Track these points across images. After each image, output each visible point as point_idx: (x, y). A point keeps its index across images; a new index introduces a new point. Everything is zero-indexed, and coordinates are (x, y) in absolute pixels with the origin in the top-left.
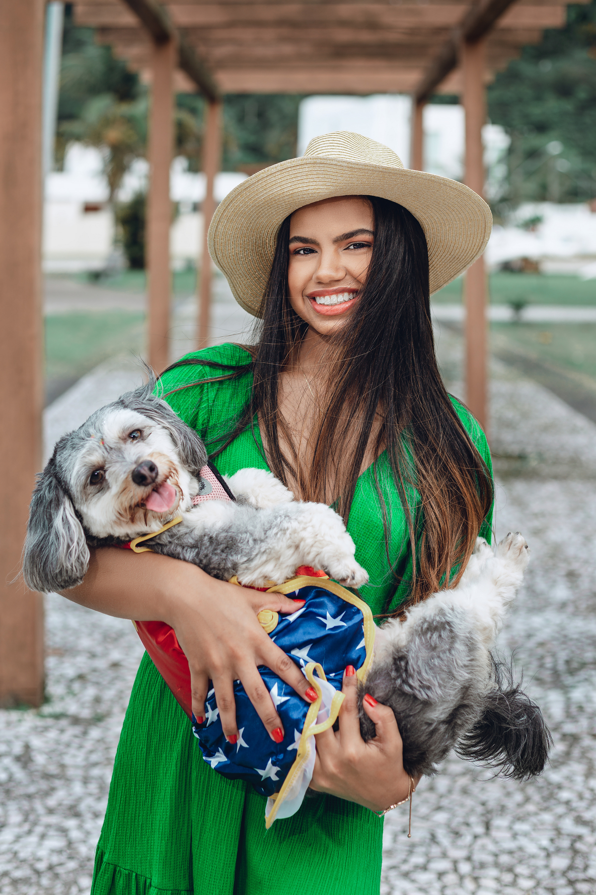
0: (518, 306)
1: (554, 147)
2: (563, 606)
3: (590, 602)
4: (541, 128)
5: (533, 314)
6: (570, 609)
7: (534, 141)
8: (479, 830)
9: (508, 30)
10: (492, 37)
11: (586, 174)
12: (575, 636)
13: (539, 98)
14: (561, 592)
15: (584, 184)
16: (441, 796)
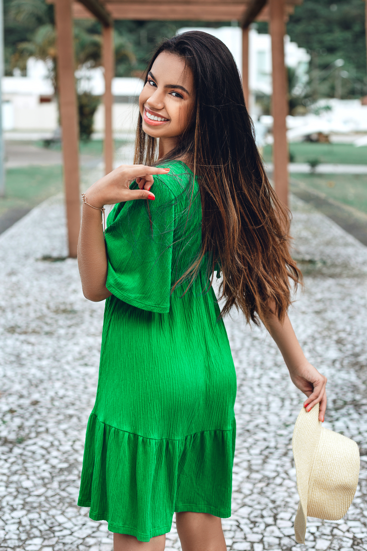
0: (314, 164)
1: (339, 62)
2: (334, 362)
3: (351, 360)
4: (331, 50)
5: (322, 169)
6: (338, 365)
7: (327, 58)
8: (270, 520)
11: (359, 80)
13: (330, 31)
14: (333, 354)
15: (358, 86)
16: (246, 496)
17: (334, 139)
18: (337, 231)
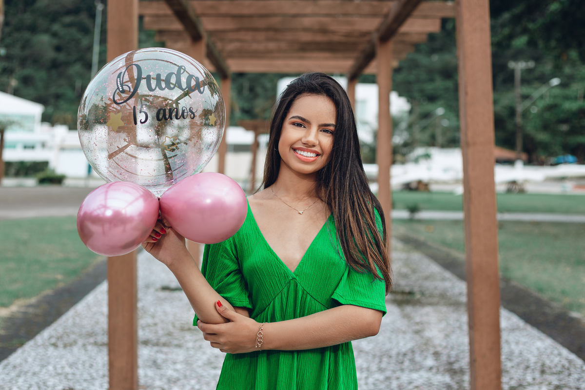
1: (440, 111)
2: (431, 369)
3: (446, 367)
4: (432, 99)
6: (434, 370)
7: (428, 107)
9: (406, 34)
10: (396, 38)
12: (436, 383)
13: (432, 80)
14: (430, 362)
17: (434, 188)
18: (434, 268)
